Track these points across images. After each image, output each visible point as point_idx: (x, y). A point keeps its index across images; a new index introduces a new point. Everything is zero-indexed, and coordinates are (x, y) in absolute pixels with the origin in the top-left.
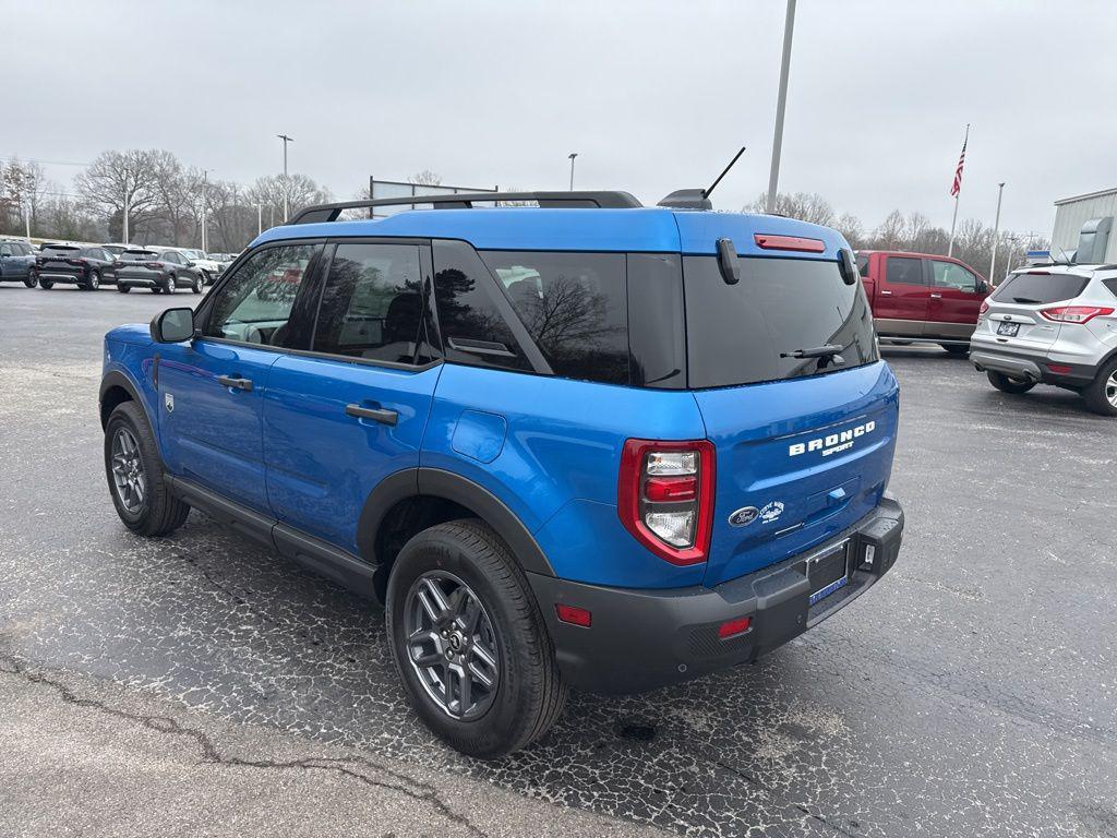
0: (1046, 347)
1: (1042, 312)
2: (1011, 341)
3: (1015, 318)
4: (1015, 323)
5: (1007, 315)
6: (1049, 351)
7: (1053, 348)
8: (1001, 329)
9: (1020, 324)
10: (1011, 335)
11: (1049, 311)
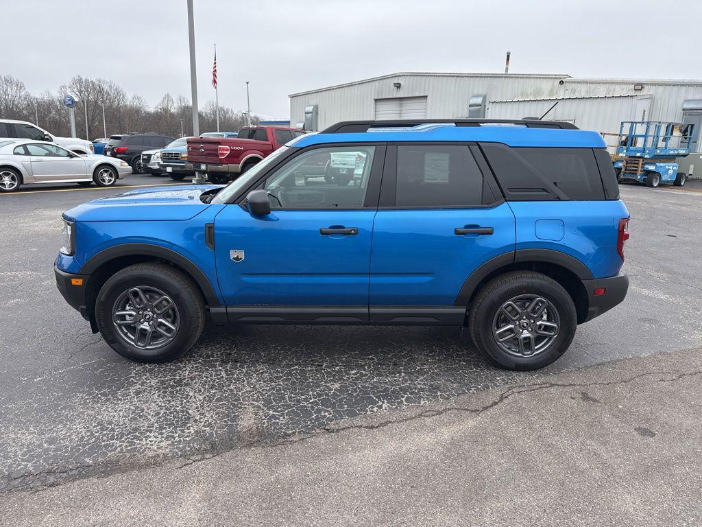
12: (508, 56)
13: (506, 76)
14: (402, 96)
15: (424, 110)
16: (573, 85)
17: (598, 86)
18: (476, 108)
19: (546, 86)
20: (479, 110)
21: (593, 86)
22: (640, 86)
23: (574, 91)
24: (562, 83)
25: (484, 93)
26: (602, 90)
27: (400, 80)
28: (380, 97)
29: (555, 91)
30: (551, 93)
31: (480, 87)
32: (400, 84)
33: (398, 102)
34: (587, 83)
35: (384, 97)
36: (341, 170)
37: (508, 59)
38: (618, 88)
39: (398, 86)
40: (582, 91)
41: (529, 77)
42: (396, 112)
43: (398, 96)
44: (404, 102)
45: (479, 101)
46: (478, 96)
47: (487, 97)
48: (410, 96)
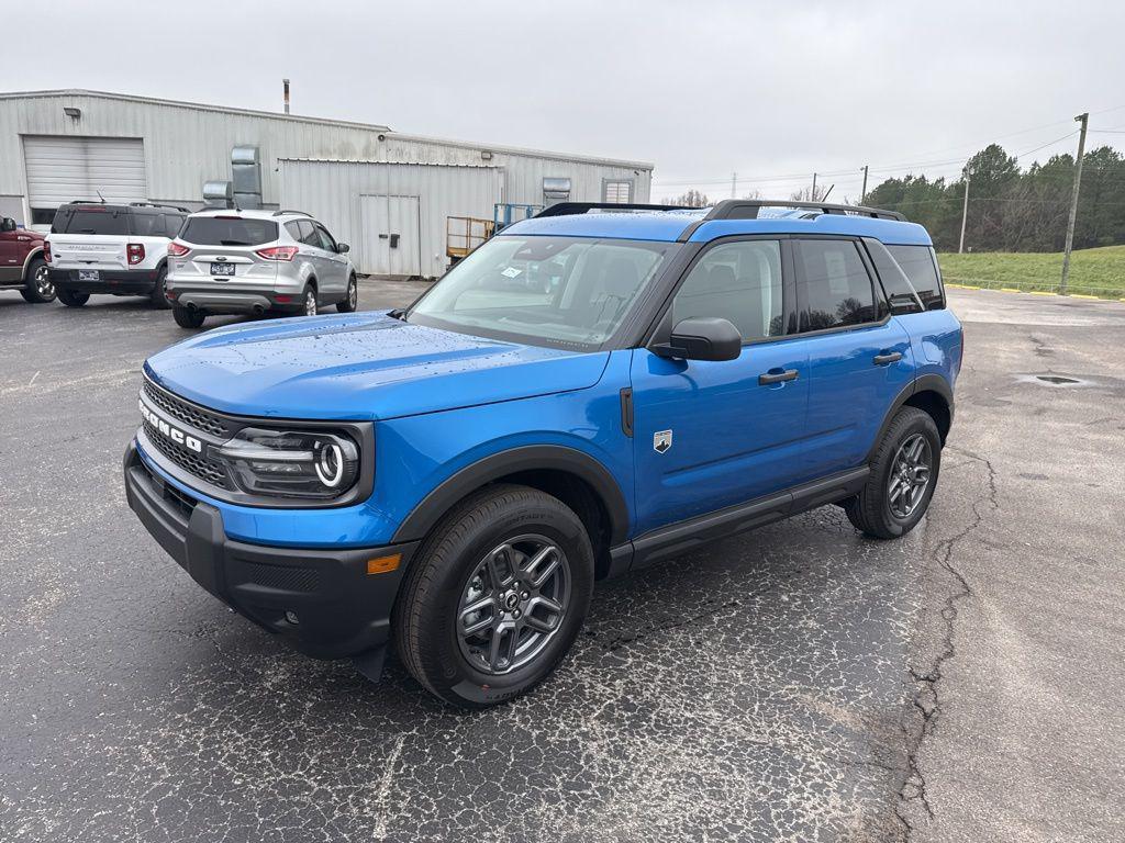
0: (271, 282)
1: (257, 253)
2: (232, 279)
3: (230, 259)
4: (230, 264)
5: (221, 257)
6: (274, 286)
7: (277, 283)
8: (214, 270)
9: (234, 264)
10: (230, 274)
11: (263, 251)
12: (286, 87)
13: (287, 119)
14: (88, 134)
15: (140, 164)
16: (398, 144)
17: (434, 148)
18: (245, 166)
19: (359, 141)
20: (251, 172)
21: (426, 148)
22: (488, 154)
23: (400, 152)
24: (381, 138)
25: (255, 144)
26: (439, 154)
27: (76, 104)
28: (33, 132)
29: (372, 149)
30: (366, 152)
31: (246, 132)
32: (78, 111)
33: (79, 145)
34: (418, 142)
35: (43, 132)
36: (82, 275)
37: (287, 91)
38: (460, 153)
39: (75, 115)
40: (412, 154)
41: (329, 124)
42: (78, 163)
43: (77, 133)
44: (91, 145)
45: (249, 155)
46: (244, 147)
47: (261, 149)
48: (104, 134)
